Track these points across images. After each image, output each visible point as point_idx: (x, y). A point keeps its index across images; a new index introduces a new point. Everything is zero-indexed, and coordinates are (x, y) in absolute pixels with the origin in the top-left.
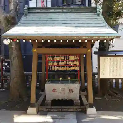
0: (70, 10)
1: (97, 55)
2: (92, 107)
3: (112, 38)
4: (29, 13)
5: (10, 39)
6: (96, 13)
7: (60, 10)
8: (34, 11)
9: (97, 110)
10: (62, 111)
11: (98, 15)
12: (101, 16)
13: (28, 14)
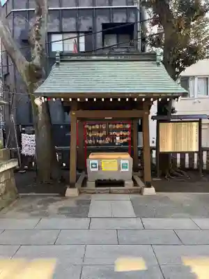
0: (119, 58)
1: (156, 121)
2: (150, 187)
3: (177, 95)
4: (61, 61)
5: (45, 97)
6: (155, 62)
7: (106, 58)
8: (69, 58)
9: (156, 191)
10: (110, 193)
11: (158, 64)
12: (162, 66)
13: (61, 63)
